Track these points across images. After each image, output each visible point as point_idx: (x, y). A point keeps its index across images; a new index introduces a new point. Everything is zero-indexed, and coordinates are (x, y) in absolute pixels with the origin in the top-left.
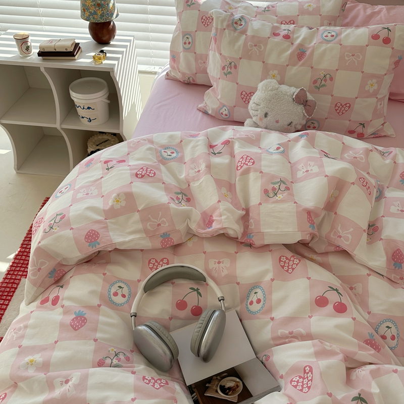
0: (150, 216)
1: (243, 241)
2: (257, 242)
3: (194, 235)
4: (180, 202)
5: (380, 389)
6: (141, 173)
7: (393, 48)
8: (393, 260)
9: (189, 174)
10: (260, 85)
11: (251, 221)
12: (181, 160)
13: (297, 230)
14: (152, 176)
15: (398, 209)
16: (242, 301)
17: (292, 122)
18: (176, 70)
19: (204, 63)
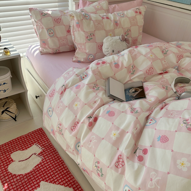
7: (143, 15)
18: (47, 48)
19: (63, 41)
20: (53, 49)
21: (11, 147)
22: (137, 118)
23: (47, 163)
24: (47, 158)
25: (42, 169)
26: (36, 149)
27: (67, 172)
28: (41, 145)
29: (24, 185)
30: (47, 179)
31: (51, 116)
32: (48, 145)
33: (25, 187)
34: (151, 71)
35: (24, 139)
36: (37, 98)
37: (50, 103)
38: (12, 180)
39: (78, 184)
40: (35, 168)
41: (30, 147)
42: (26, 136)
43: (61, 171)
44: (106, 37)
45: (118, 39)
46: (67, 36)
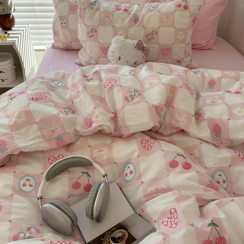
0: (45, 125)
1: (115, 135)
2: (125, 133)
3: (81, 136)
4: (68, 114)
5: (225, 215)
6: (36, 97)
7: (190, 12)
8: (214, 132)
9: (71, 95)
10: (113, 40)
11: (119, 119)
12: (65, 87)
13: (150, 120)
14: (44, 99)
15: (211, 101)
16: (120, 175)
17: (136, 62)
18: (58, 41)
19: (76, 34)
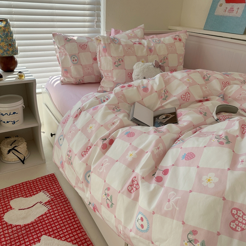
7: (183, 43)
18: (69, 77)
19: (88, 69)
20: (76, 78)
21: (12, 193)
22: (160, 137)
23: (55, 214)
24: (55, 208)
25: (46, 220)
26: (43, 196)
27: (78, 227)
28: (50, 192)
29: (20, 238)
30: (51, 233)
31: (61, 144)
32: (58, 194)
33: (21, 240)
34: (187, 97)
35: (30, 185)
36: (52, 136)
37: (63, 130)
38: (6, 231)
39: (90, 243)
40: (38, 219)
41: (36, 194)
42: (33, 182)
43: (70, 225)
44: (137, 62)
45: (151, 65)
46: (93, 64)
